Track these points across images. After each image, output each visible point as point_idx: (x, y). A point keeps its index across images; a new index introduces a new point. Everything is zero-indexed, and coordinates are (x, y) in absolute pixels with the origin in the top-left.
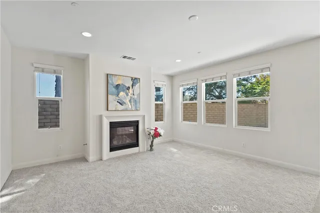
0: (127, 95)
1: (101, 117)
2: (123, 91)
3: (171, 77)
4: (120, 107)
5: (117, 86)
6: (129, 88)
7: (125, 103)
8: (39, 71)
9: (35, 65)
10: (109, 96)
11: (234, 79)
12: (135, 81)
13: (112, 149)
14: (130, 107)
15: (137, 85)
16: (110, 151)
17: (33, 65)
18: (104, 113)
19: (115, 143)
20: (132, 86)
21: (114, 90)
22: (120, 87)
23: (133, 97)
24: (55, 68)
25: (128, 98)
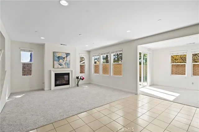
0: (64, 61)
1: (50, 71)
2: (62, 59)
3: (89, 52)
4: (60, 67)
5: (59, 57)
6: (65, 58)
7: (62, 65)
8: (22, 51)
9: (21, 48)
10: (55, 62)
11: (112, 54)
12: (68, 54)
13: (56, 85)
14: (65, 66)
15: (69, 56)
16: (55, 86)
17: (20, 48)
18: (52, 69)
19: (58, 83)
20: (66, 57)
21: (57, 59)
22: (60, 58)
23: (67, 62)
24: (30, 49)
25: (64, 62)
